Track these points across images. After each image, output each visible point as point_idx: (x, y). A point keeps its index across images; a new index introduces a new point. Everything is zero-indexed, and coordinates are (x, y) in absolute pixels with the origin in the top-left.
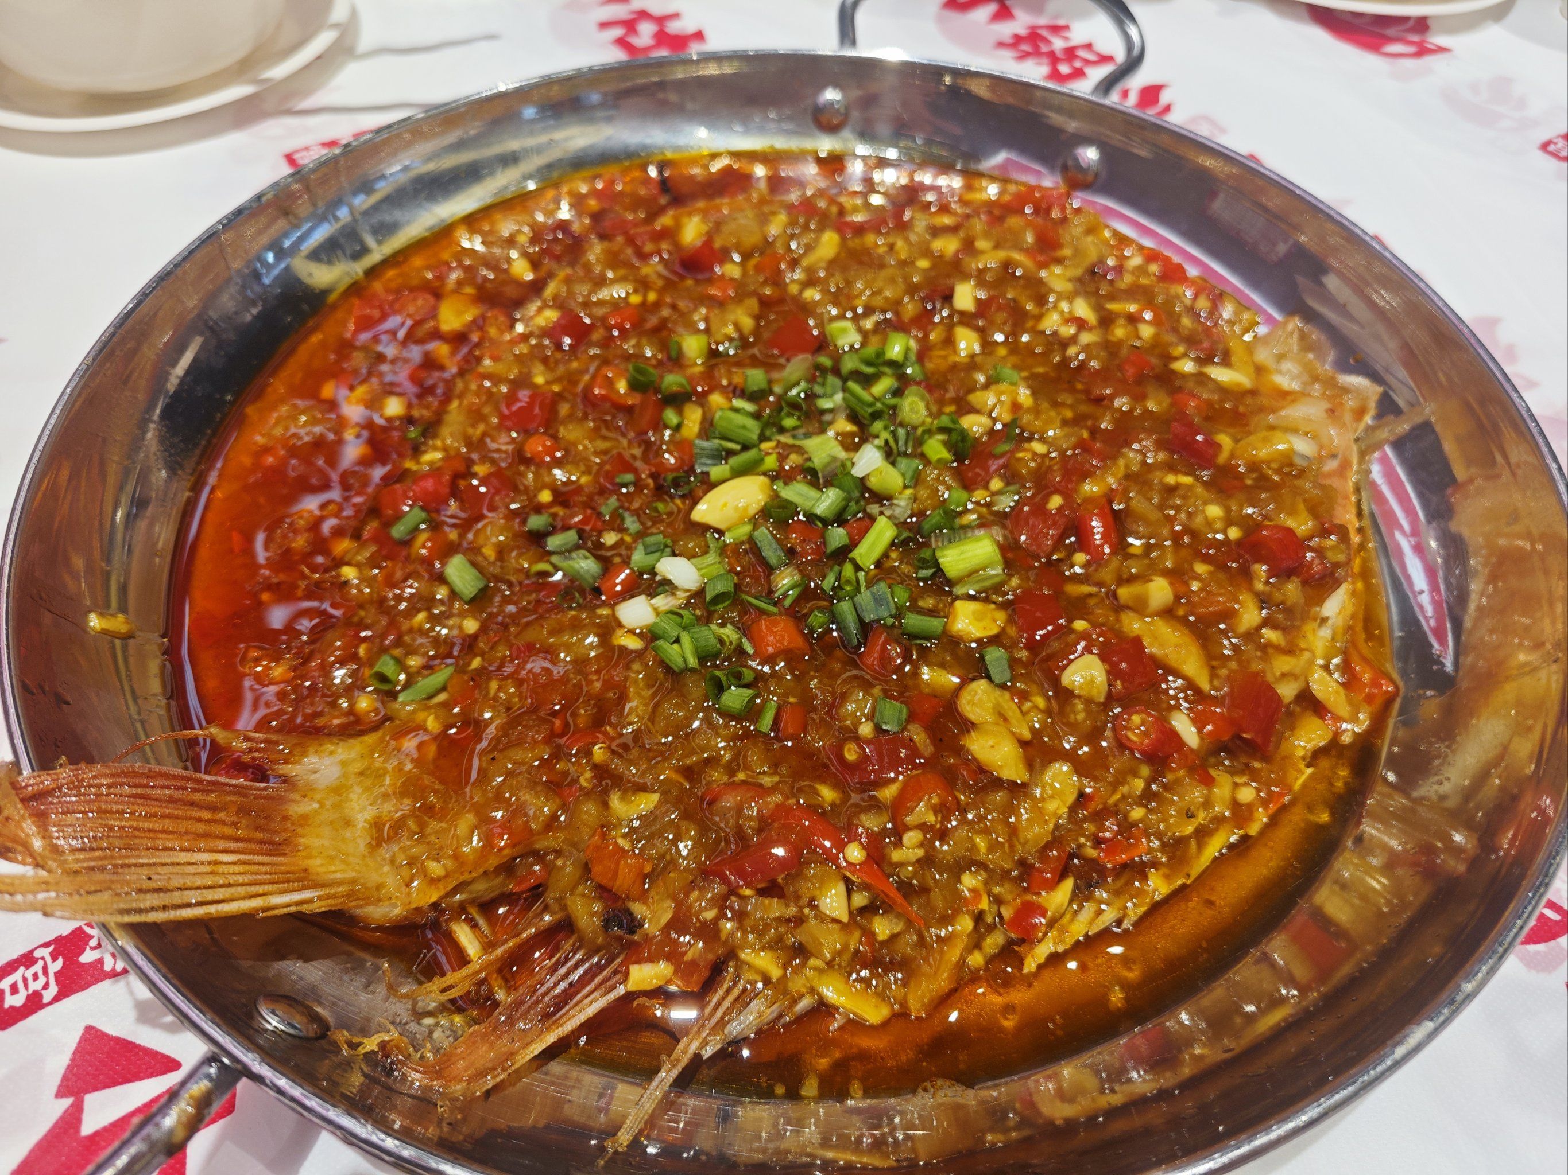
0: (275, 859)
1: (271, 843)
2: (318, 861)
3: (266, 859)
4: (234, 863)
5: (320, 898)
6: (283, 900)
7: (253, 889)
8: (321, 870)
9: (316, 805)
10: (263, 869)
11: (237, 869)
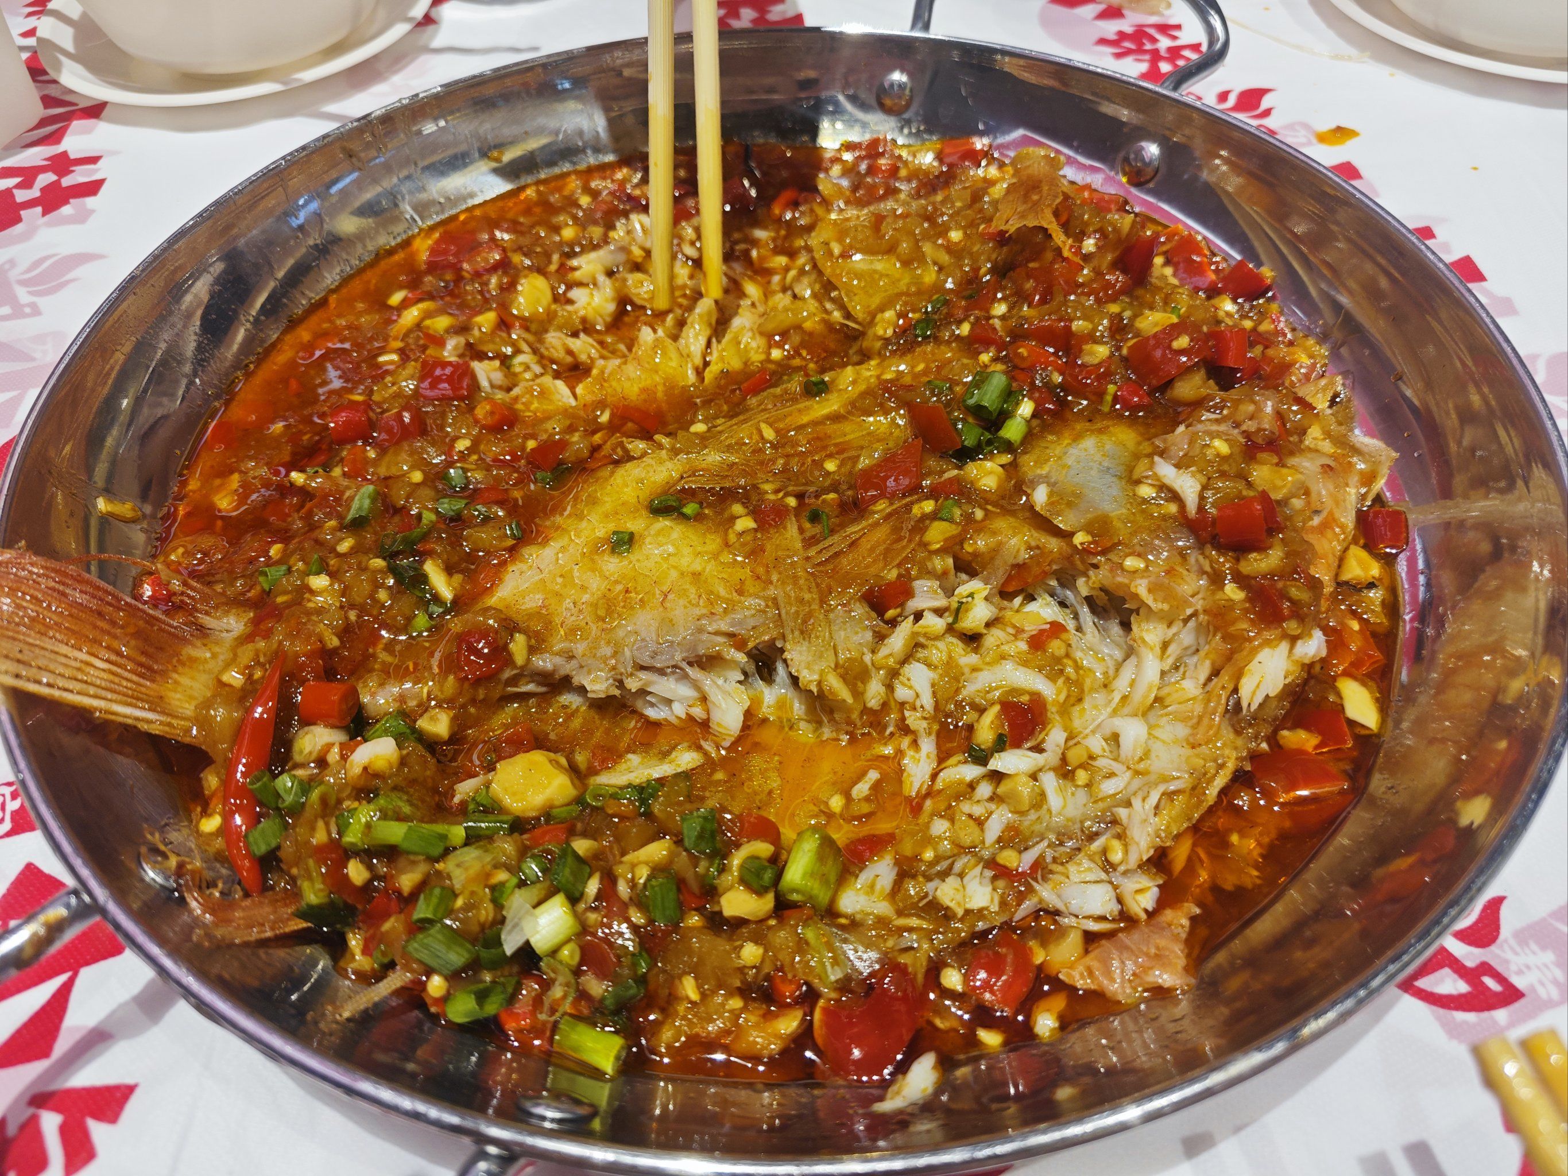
0: (142, 681)
1: (149, 669)
2: (178, 696)
3: (135, 678)
4: (104, 670)
5: (162, 723)
6: (126, 712)
7: (103, 693)
8: (173, 702)
9: (208, 655)
10: (125, 683)
11: (105, 676)
